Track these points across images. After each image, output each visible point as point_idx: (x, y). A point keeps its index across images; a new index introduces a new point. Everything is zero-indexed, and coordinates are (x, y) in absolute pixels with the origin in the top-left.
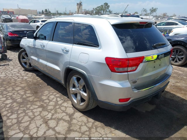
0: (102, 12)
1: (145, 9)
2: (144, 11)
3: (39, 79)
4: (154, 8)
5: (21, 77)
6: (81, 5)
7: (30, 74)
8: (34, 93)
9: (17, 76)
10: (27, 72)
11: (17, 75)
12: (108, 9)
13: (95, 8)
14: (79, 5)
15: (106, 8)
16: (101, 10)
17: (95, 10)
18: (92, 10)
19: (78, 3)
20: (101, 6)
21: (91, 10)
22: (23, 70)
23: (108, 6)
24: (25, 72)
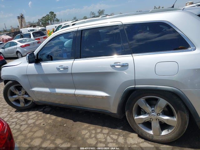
0: (49, 21)
1: (92, 12)
2: (92, 14)
3: (54, 117)
4: (101, 10)
5: (24, 123)
6: (23, 18)
7: (32, 114)
8: (68, 140)
9: (15, 123)
10: (24, 113)
11: (13, 122)
12: (55, 18)
13: (41, 19)
14: (20, 18)
15: (53, 18)
16: (48, 20)
17: (41, 22)
18: (38, 21)
19: (18, 16)
20: (47, 15)
21: (36, 22)
22: (15, 112)
23: (55, 15)
24: (22, 114)
